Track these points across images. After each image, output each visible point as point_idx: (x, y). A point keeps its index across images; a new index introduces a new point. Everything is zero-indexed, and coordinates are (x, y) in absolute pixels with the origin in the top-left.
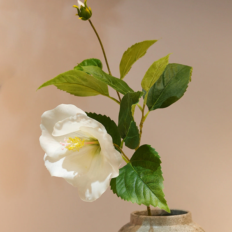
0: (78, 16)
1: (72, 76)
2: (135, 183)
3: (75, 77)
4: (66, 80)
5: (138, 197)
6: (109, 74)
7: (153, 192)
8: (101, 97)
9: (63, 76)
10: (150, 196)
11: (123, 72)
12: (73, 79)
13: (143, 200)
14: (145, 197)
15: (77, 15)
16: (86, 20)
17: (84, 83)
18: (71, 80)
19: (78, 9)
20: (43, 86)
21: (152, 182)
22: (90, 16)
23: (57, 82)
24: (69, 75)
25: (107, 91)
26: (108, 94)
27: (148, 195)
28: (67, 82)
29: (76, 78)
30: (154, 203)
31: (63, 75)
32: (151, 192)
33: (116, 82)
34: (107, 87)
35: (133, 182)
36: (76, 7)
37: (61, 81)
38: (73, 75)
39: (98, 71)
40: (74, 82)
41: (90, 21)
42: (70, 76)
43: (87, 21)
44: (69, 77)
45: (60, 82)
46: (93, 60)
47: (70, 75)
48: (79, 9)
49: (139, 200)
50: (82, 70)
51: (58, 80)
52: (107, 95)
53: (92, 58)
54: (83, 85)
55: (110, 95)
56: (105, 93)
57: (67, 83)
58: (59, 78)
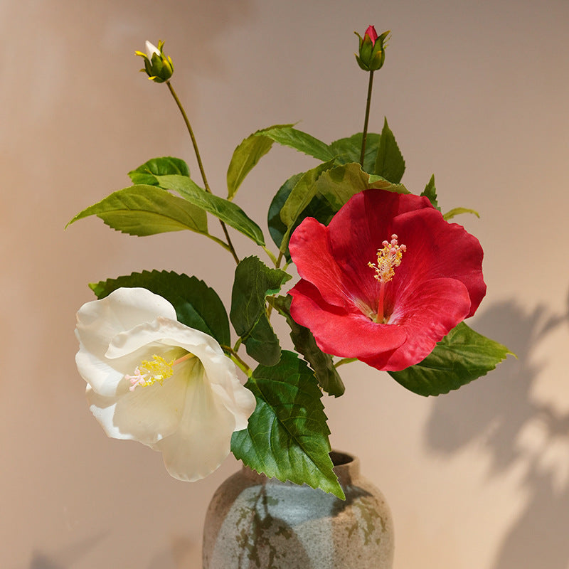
0: (145, 74)
1: (137, 195)
2: (270, 432)
3: (142, 198)
4: (125, 204)
5: (278, 463)
6: (207, 191)
7: (309, 457)
8: (188, 234)
9: (118, 196)
10: (304, 465)
11: (234, 186)
12: (138, 201)
13: (289, 472)
14: (292, 466)
15: (142, 71)
16: (161, 82)
17: (158, 209)
18: (134, 203)
19: (146, 60)
20: (79, 217)
21: (306, 436)
22: (169, 76)
23: (107, 209)
24: (132, 195)
25: (205, 223)
26: (207, 230)
27: (299, 463)
28: (125, 207)
29: (145, 199)
30: (313, 480)
31: (120, 194)
32: (305, 456)
33: (224, 208)
34: (206, 216)
35: (266, 430)
36: (144, 56)
37: (115, 207)
38: (140, 194)
39: (188, 186)
40: (139, 208)
41: (169, 84)
42: (132, 197)
43: (164, 84)
44: (130, 198)
45: (113, 209)
46: (169, 161)
47: (134, 195)
48: (148, 60)
49: (282, 472)
50: (157, 184)
51: (108, 205)
52: (205, 232)
53: (167, 156)
54: (157, 213)
55: (209, 232)
56: (201, 228)
57: (125, 209)
58: (110, 200)
